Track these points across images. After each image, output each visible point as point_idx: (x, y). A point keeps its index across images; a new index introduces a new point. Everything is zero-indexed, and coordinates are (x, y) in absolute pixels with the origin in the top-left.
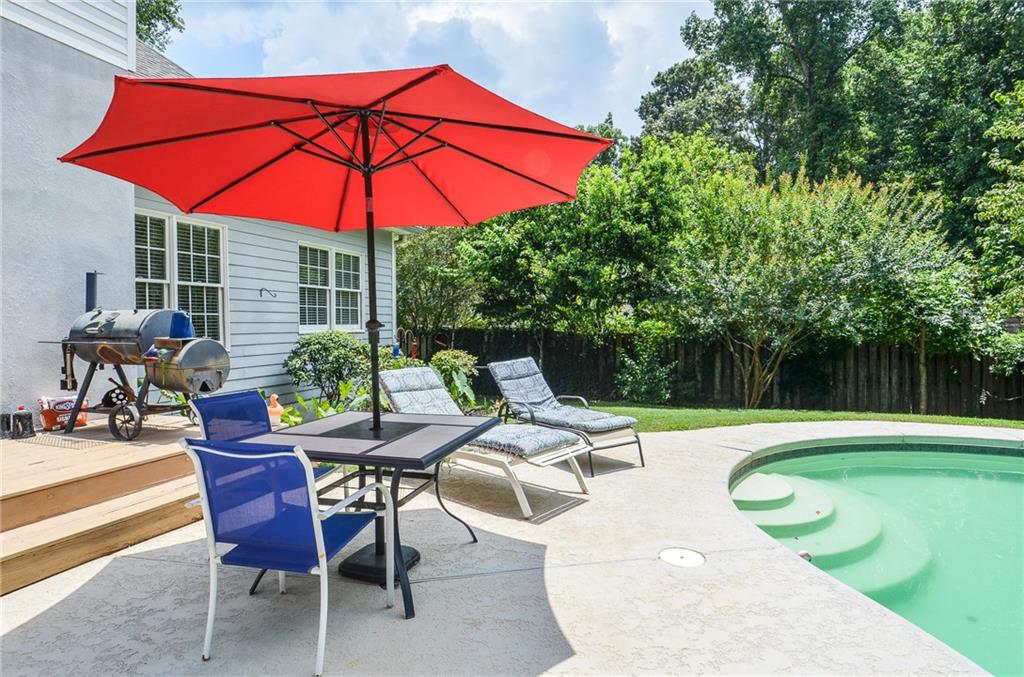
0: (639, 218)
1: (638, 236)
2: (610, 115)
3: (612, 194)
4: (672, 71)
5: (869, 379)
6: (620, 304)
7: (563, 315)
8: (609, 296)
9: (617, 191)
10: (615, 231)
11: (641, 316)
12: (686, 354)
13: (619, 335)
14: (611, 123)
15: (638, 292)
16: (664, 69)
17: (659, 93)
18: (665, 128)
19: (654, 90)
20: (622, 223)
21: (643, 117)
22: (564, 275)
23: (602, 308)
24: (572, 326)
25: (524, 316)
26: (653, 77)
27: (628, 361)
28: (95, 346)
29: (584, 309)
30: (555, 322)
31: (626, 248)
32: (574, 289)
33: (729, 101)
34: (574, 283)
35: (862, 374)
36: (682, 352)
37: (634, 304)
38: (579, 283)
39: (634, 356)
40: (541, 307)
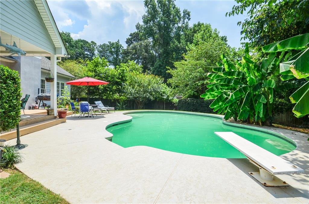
0: (119, 79)
1: (119, 82)
2: (119, 40)
3: (114, 74)
4: (134, 33)
5: (159, 107)
6: (116, 93)
7: (105, 95)
8: (114, 92)
9: (115, 73)
10: (115, 81)
11: (121, 96)
12: (129, 103)
13: (117, 99)
14: (119, 42)
15: (119, 91)
16: (132, 33)
17: (131, 38)
18: (132, 49)
19: (130, 37)
20: (116, 79)
21: (127, 43)
22: (105, 88)
23: (113, 94)
24: (107, 97)
25: (97, 95)
26: (130, 34)
27: (118, 104)
28: (43, 98)
29: (109, 94)
30: (103, 96)
31: (117, 84)
32: (107, 90)
33: (147, 45)
34: (107, 89)
35: (158, 106)
36: (128, 103)
37: (119, 93)
38: (108, 89)
39: (119, 103)
40: (100, 93)
